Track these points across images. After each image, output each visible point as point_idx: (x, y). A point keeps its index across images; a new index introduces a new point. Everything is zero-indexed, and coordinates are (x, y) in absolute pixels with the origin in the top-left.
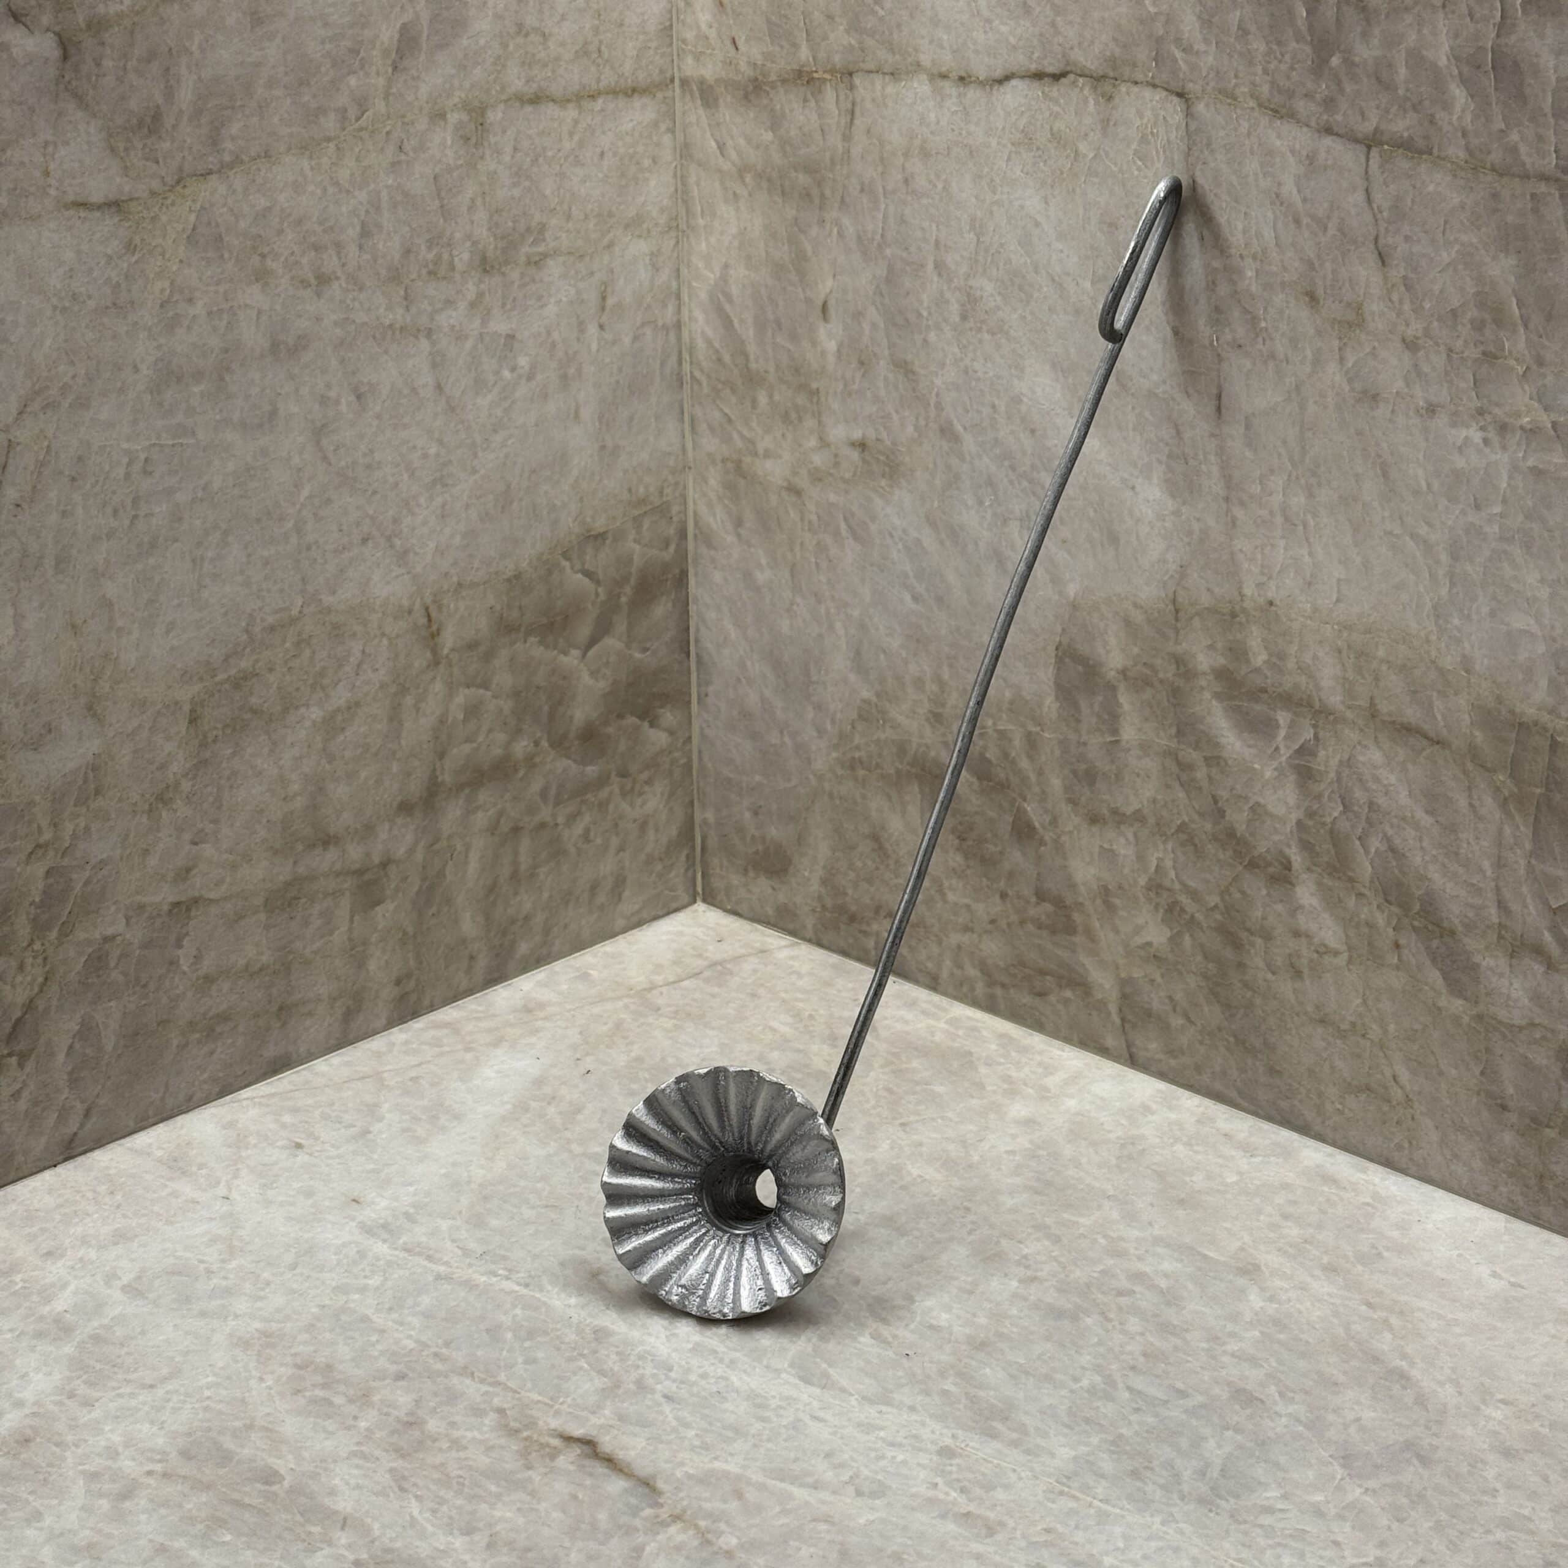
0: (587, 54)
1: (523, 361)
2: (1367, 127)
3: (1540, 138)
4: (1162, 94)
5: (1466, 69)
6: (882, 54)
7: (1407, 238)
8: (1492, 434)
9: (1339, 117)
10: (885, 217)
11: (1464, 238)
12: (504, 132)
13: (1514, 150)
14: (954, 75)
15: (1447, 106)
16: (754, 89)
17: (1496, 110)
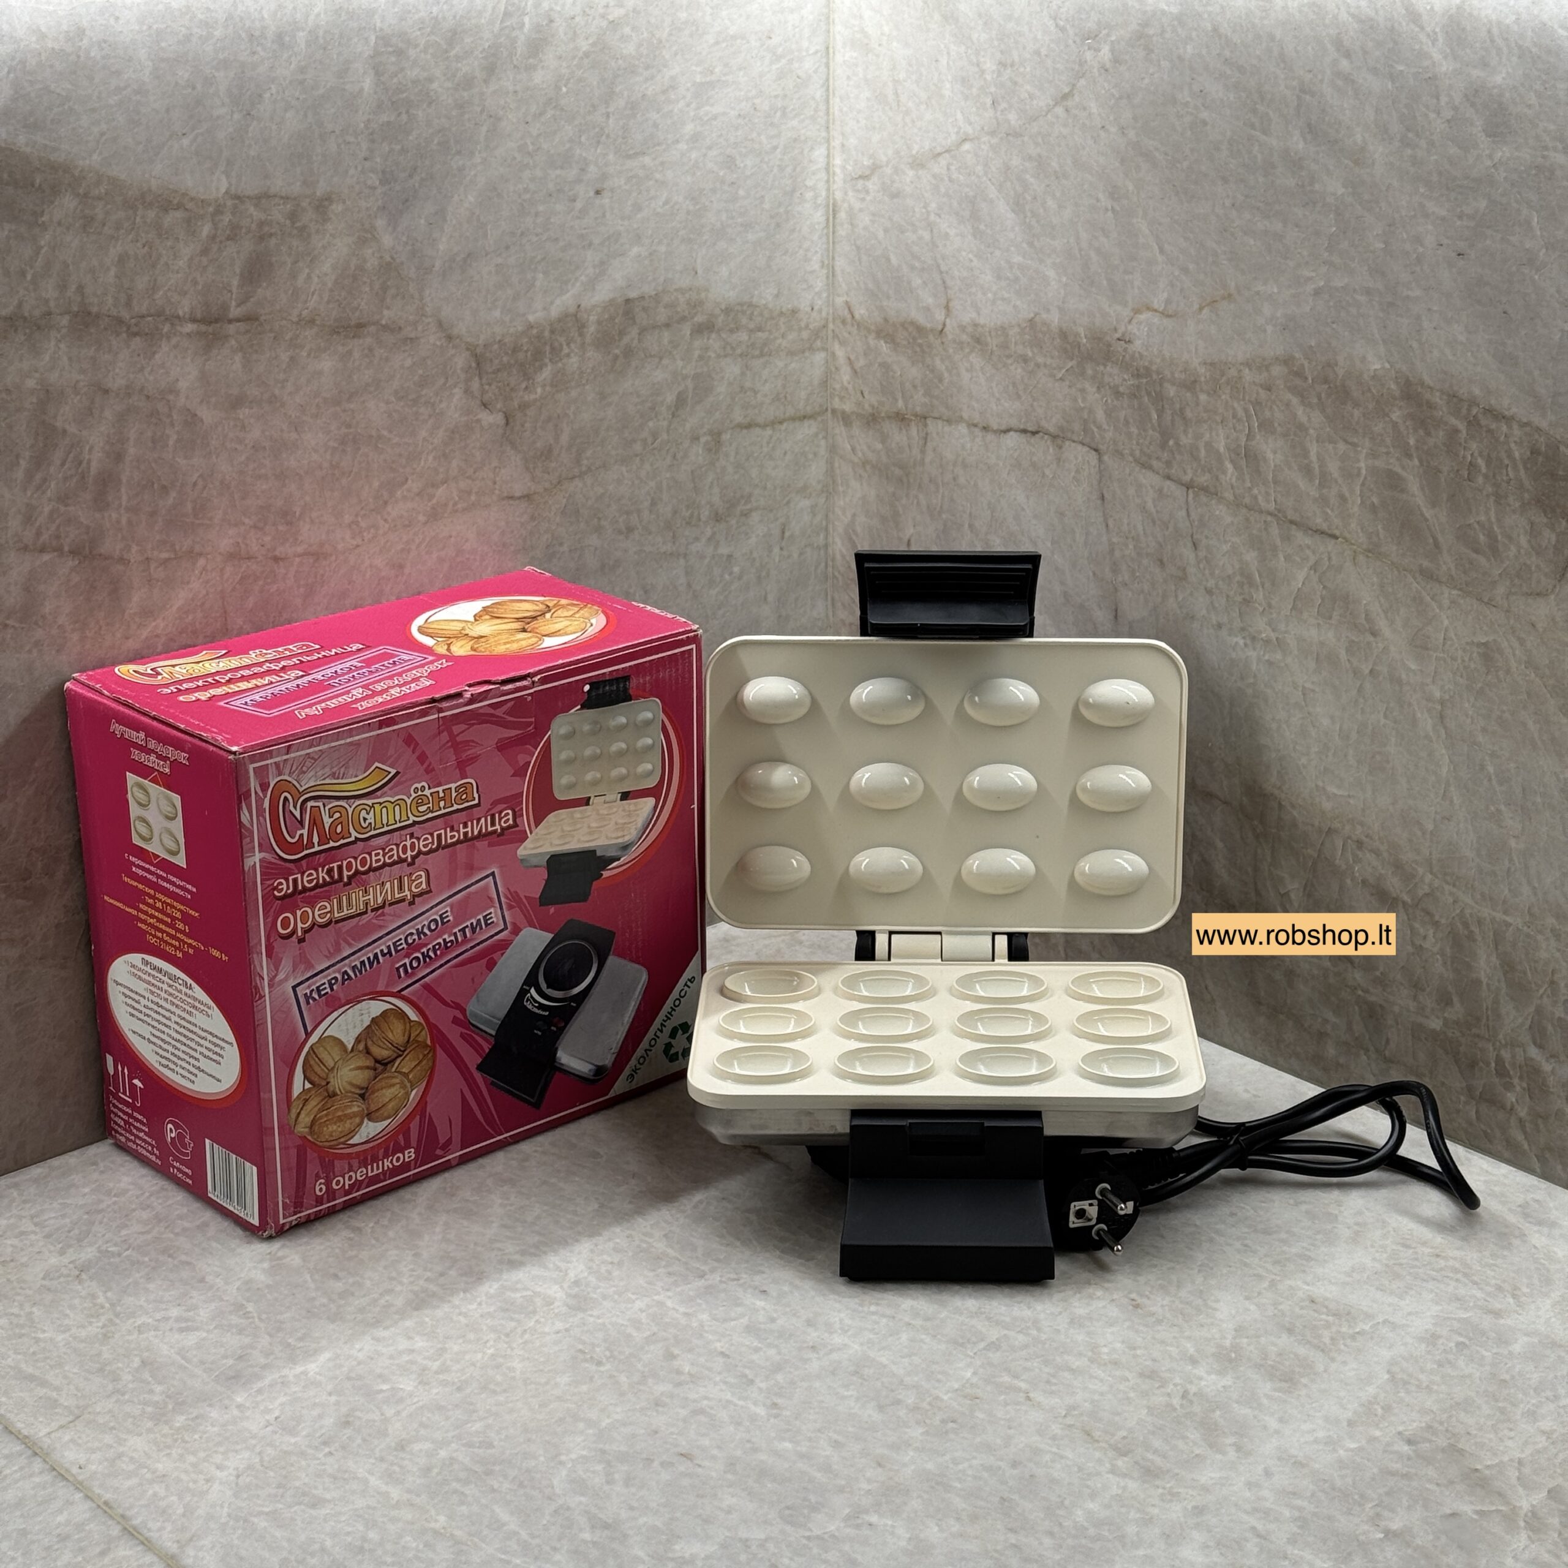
0: (779, 400)
1: (736, 569)
2: (1187, 478)
3: (1267, 494)
4: (1086, 449)
5: (1233, 455)
6: (942, 409)
7: (1207, 537)
8: (1248, 642)
9: (1173, 471)
10: (943, 496)
11: (1234, 539)
12: (731, 445)
13: (1256, 498)
14: (980, 425)
15: (1224, 472)
16: (872, 420)
17: (1247, 477)
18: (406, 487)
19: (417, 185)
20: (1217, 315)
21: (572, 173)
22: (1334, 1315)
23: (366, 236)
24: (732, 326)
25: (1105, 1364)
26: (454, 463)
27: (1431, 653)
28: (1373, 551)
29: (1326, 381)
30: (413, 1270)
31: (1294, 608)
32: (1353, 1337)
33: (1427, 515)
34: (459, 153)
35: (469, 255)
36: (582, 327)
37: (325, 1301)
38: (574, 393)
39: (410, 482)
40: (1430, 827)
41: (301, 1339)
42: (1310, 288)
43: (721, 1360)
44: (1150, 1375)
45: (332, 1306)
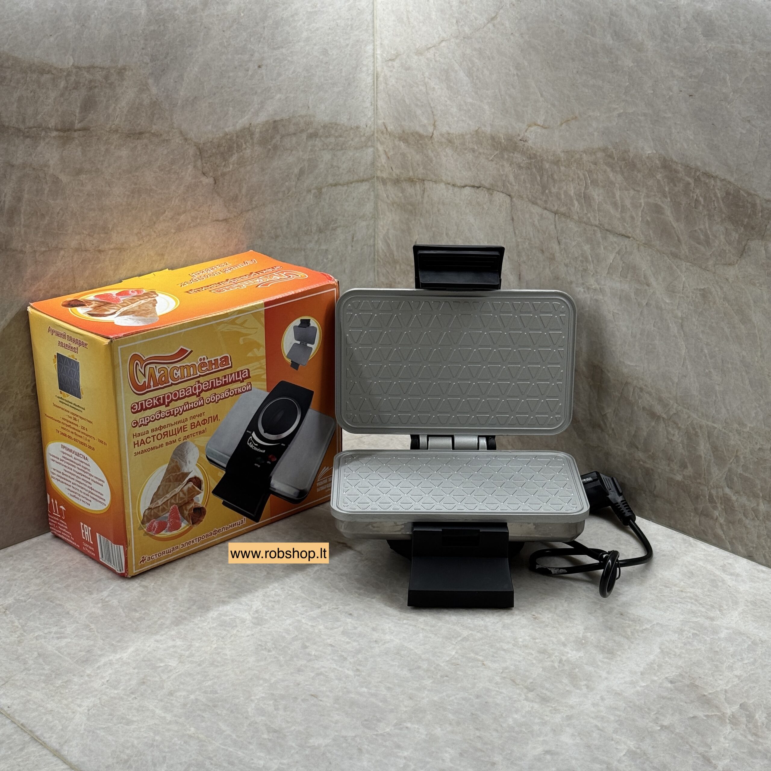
0: (350, 172)
1: (330, 257)
2: (555, 209)
3: (595, 216)
4: (504, 195)
5: (578, 197)
6: (432, 176)
7: (565, 238)
8: (586, 290)
9: (548, 206)
10: (433, 220)
11: (578, 239)
12: (327, 194)
13: (589, 218)
14: (451, 184)
15: (574, 206)
16: (397, 182)
17: (585, 208)
18: (164, 215)
19: (169, 62)
20: (570, 127)
21: (246, 57)
22: (632, 621)
23: (143, 88)
24: (327, 134)
25: (521, 647)
26: (189, 203)
27: (676, 294)
28: (648, 244)
29: (624, 159)
30: (174, 606)
31: (608, 273)
32: (642, 632)
33: (675, 226)
34: (190, 46)
35: (196, 97)
36: (252, 134)
37: (130, 622)
38: (249, 168)
39: (167, 212)
40: (676, 380)
41: (119, 641)
42: (616, 113)
43: (330, 648)
44: (543, 652)
45: (133, 625)
